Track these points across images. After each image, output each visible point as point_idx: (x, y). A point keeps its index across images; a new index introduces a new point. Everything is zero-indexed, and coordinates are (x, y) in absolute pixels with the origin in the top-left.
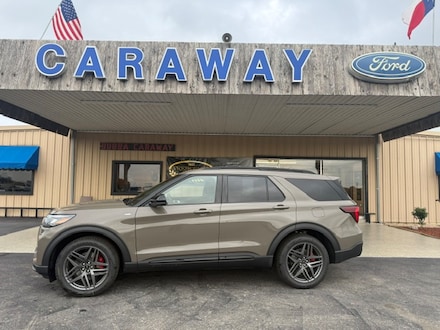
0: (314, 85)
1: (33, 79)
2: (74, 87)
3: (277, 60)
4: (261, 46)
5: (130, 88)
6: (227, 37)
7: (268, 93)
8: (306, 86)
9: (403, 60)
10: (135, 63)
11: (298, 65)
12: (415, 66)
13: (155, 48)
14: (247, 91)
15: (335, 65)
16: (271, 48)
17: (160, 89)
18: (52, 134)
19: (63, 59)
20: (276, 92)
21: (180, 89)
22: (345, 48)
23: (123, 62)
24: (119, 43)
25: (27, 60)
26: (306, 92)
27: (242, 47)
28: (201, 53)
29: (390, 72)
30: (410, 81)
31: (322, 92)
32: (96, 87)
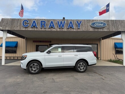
0: (82, 29)
1: (22, 28)
2: (31, 29)
3: (75, 23)
4: (71, 20)
5: (43, 30)
6: (64, 18)
7: (73, 30)
8: (81, 29)
9: (102, 23)
10: (44, 24)
11: (79, 24)
12: (104, 24)
13: (48, 20)
14: (68, 30)
15: (87, 24)
16: (73, 20)
17: (49, 30)
18: (21, 38)
19: (28, 23)
20: (74, 30)
21: (54, 30)
22: (89, 20)
23: (41, 24)
24: (40, 19)
25: (20, 24)
26: (81, 30)
27: (67, 20)
28: (58, 22)
29: (99, 26)
30: (103, 28)
31: (84, 30)
32: (36, 29)
